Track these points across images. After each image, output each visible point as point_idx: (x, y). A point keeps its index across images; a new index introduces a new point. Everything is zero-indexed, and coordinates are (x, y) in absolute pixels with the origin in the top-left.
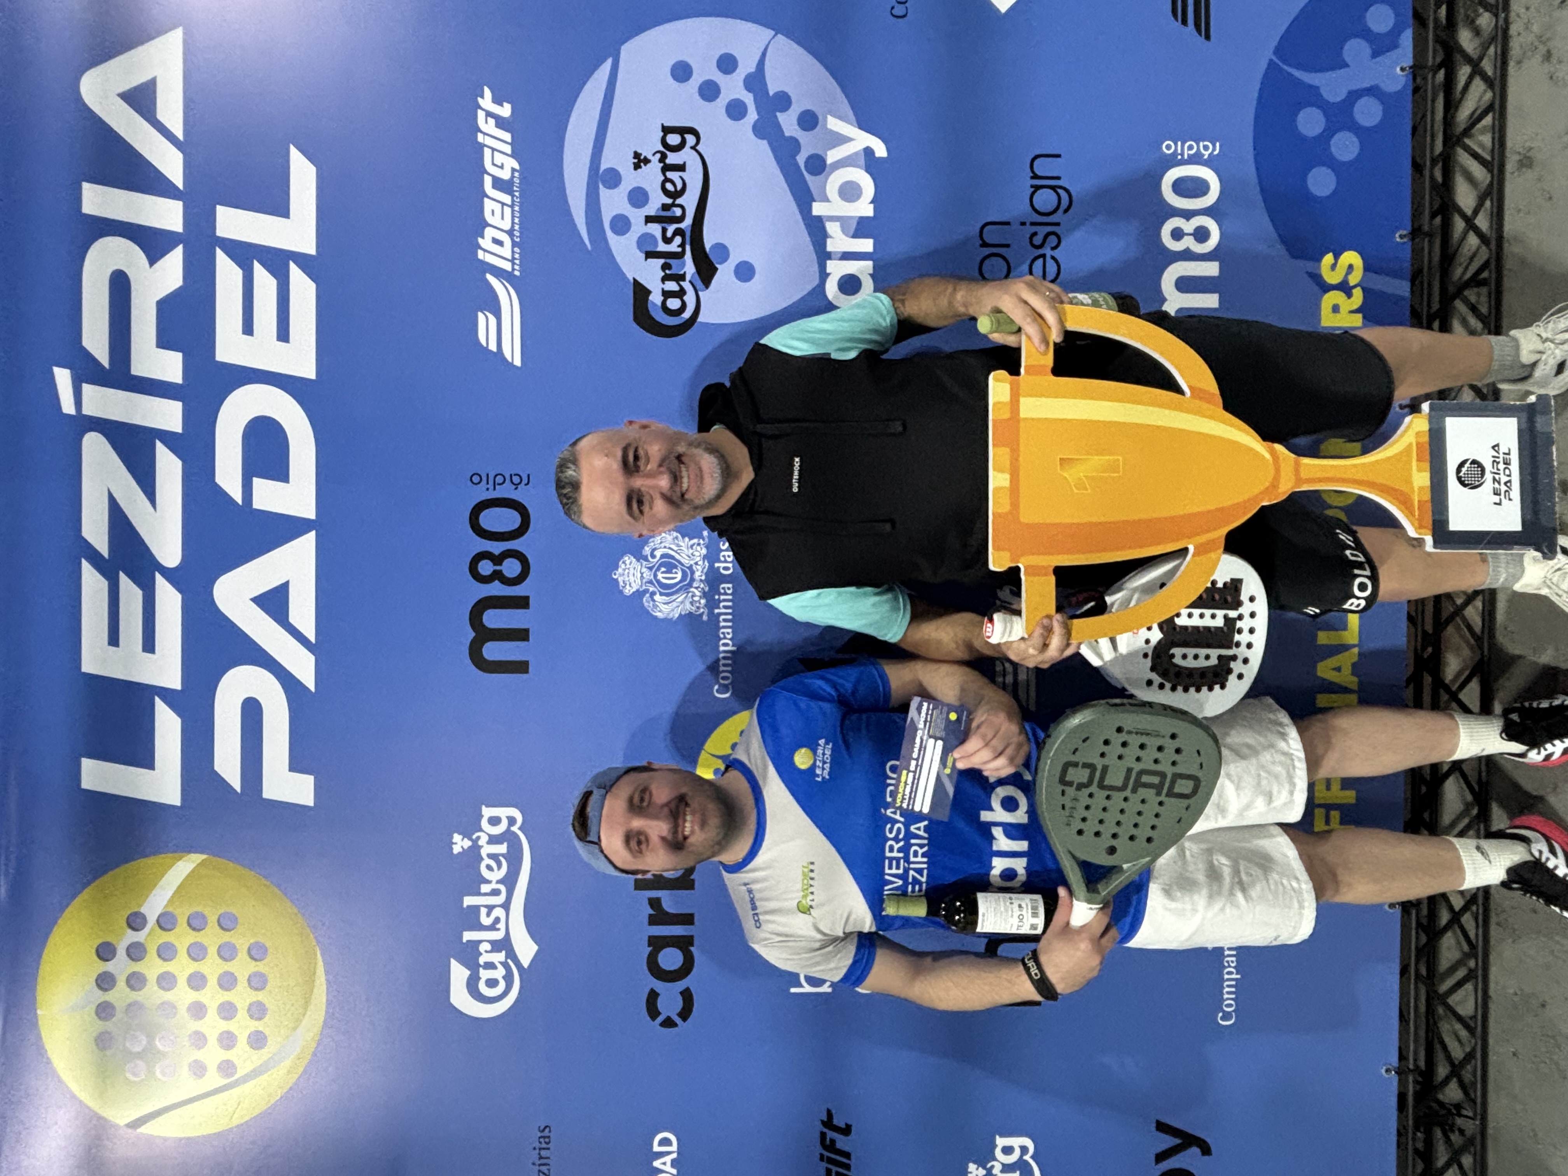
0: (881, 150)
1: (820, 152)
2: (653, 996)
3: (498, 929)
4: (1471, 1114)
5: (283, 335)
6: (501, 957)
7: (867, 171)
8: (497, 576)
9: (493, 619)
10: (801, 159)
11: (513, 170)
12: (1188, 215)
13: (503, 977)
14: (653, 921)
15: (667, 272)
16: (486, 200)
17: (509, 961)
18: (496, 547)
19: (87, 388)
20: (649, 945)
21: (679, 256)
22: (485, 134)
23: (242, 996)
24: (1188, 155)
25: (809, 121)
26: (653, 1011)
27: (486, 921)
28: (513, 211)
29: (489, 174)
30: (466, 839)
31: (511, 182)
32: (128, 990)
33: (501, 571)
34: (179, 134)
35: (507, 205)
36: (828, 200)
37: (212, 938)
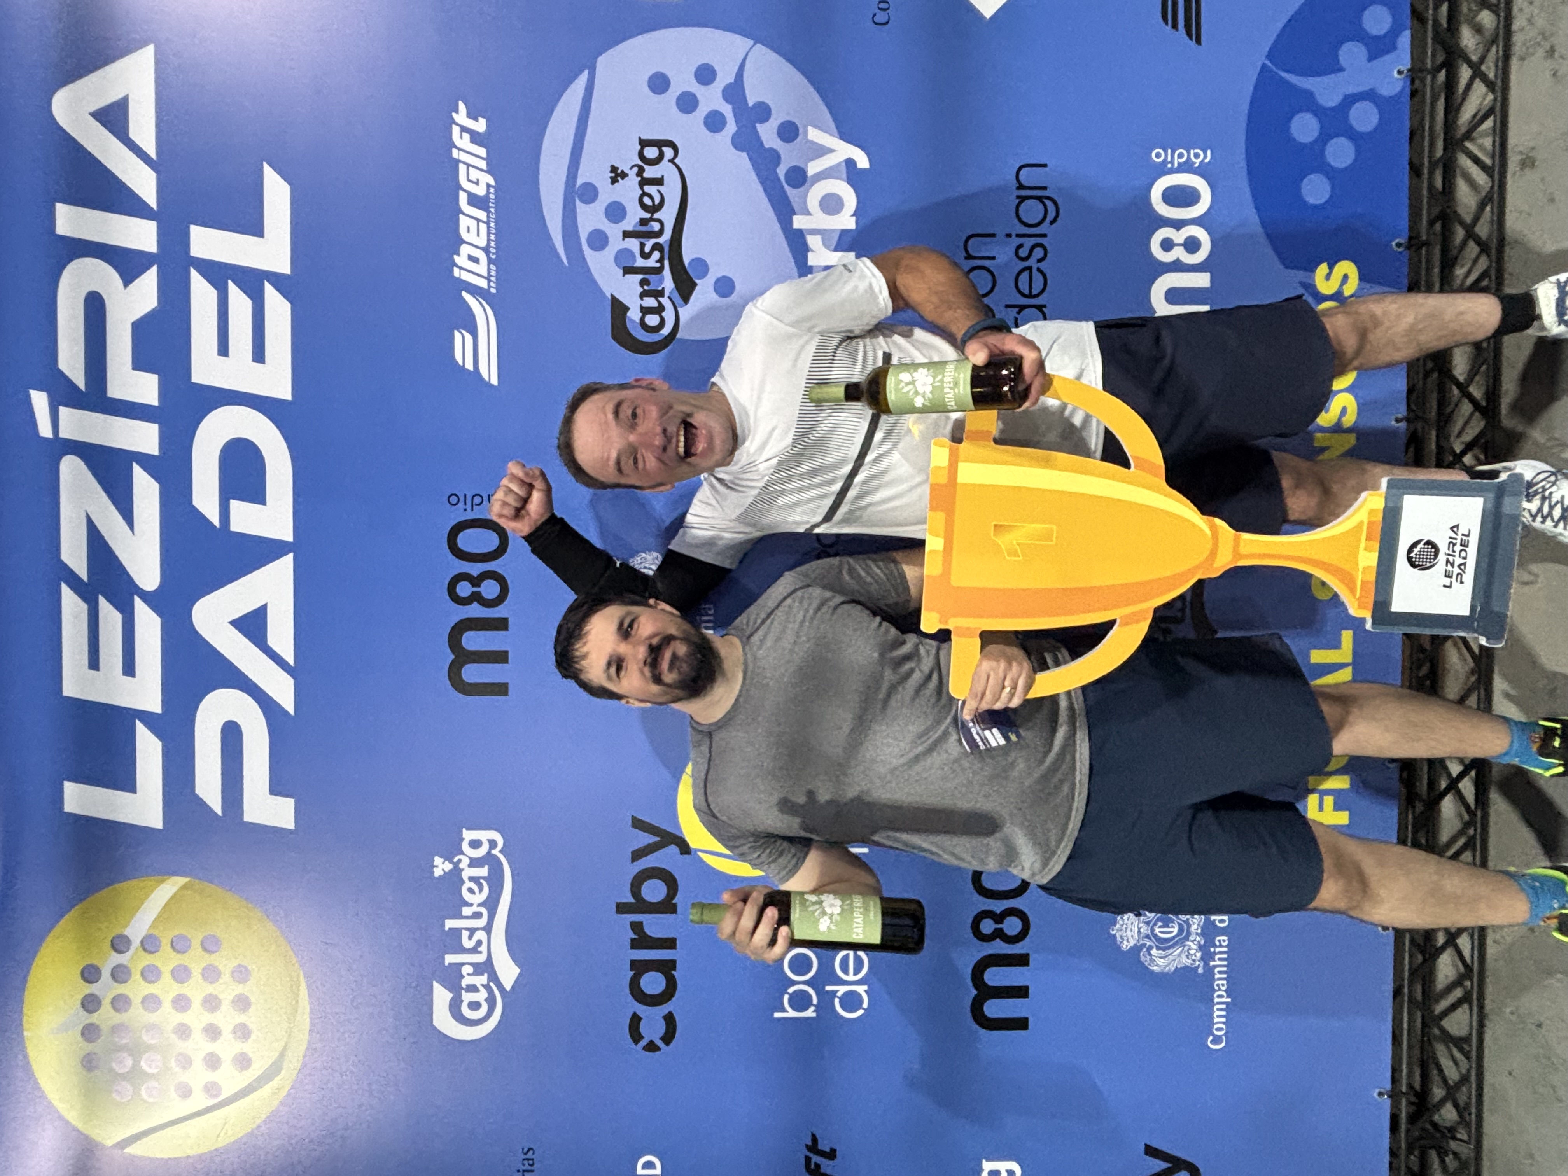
0: (863, 161)
1: (802, 166)
2: (636, 1020)
3: (480, 952)
4: (1465, 1137)
5: (259, 355)
6: (483, 979)
7: (848, 183)
8: (476, 597)
9: (472, 641)
10: (781, 171)
11: (489, 186)
12: (1178, 224)
13: (486, 1000)
14: (635, 944)
15: (646, 287)
16: (461, 216)
17: (492, 984)
18: (476, 569)
19: (63, 411)
20: (631, 970)
21: (658, 271)
22: (459, 149)
23: (227, 1018)
24: (1179, 164)
25: (789, 132)
26: (635, 1034)
27: (468, 944)
28: (489, 227)
29: (465, 191)
30: (447, 862)
31: (486, 198)
32: (112, 1011)
33: (479, 593)
34: (152, 153)
35: (483, 222)
36: (808, 213)
37: (196, 960)
